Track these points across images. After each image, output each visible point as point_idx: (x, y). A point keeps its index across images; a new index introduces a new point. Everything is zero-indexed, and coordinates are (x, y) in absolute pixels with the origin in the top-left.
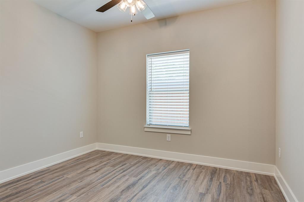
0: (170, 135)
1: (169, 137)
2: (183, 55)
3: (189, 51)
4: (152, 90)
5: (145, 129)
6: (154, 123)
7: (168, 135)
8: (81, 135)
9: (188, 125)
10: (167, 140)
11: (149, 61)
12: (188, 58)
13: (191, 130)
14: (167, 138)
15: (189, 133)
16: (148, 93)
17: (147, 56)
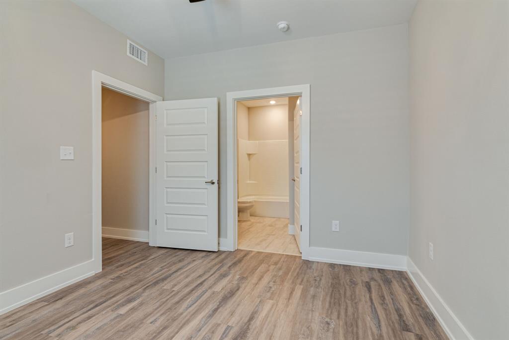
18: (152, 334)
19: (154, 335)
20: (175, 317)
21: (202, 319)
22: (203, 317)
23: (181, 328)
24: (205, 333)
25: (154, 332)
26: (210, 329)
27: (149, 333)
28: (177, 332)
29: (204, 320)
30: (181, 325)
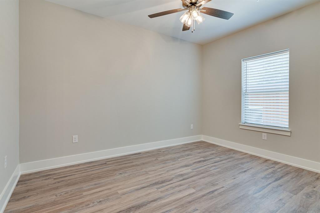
0: (266, 134)
1: (264, 136)
2: (281, 55)
3: (289, 51)
4: (247, 91)
5: (240, 126)
6: (250, 122)
7: (263, 134)
8: (191, 127)
9: (288, 126)
10: (263, 138)
11: (244, 65)
12: (288, 57)
13: (291, 132)
14: (263, 137)
15: (289, 134)
16: (244, 94)
17: (242, 61)
18: (198, 201)
19: (196, 201)
20: (181, 207)
21: (166, 199)
22: (165, 199)
23: (180, 199)
24: (171, 191)
25: (196, 202)
26: (167, 191)
27: (200, 203)
28: (184, 197)
29: (166, 198)
30: (180, 200)
